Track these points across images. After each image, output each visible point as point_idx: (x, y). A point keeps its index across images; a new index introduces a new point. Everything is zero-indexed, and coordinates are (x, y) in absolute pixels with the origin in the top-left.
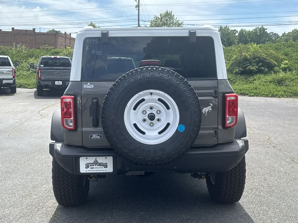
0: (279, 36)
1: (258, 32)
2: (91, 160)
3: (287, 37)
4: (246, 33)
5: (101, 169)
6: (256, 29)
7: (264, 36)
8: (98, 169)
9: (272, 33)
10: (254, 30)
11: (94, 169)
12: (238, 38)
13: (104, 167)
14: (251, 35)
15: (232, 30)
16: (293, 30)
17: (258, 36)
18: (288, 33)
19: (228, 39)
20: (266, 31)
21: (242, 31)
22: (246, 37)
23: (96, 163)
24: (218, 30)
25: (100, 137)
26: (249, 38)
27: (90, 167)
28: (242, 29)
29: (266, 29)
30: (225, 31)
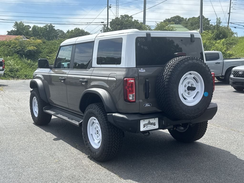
0: (64, 33)
1: (47, 28)
2: (146, 121)
3: (71, 34)
4: (38, 29)
5: (152, 127)
6: (46, 26)
7: (53, 32)
8: (150, 127)
9: (59, 30)
10: (44, 26)
11: (148, 128)
12: (32, 32)
13: (154, 125)
14: (42, 31)
15: (26, 26)
16: (75, 29)
17: (48, 32)
18: (71, 30)
19: (26, 33)
20: (54, 28)
21: (34, 27)
22: (38, 32)
23: (149, 123)
24: (14, 24)
25: (150, 105)
26: (41, 33)
27: (146, 126)
28: (34, 25)
29: (54, 27)
30: (21, 26)
